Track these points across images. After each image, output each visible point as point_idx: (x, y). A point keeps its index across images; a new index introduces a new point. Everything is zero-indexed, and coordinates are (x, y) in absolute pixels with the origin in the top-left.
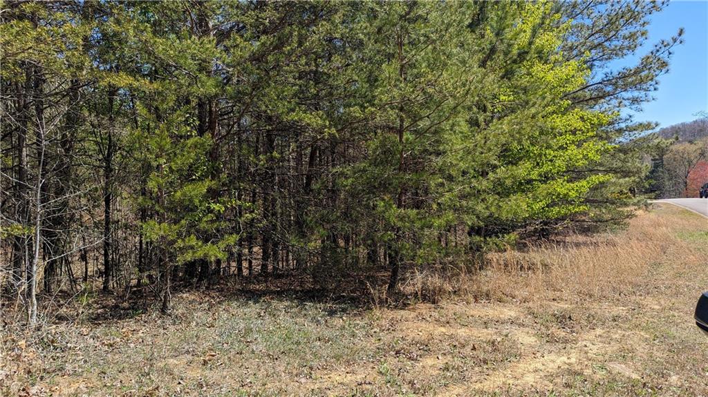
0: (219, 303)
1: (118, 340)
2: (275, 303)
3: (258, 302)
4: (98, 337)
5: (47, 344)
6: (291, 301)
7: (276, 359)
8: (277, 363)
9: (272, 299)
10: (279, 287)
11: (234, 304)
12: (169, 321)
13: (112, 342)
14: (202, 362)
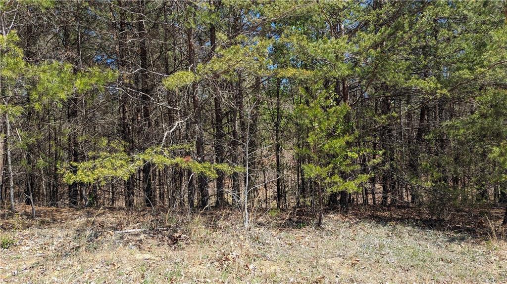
0: (356, 223)
1: (294, 241)
2: (399, 227)
3: (386, 225)
4: (282, 238)
5: (256, 239)
6: (413, 227)
7: (407, 271)
8: (409, 273)
9: (397, 224)
10: (400, 216)
11: (368, 225)
12: (324, 233)
13: (290, 243)
14: (351, 264)
